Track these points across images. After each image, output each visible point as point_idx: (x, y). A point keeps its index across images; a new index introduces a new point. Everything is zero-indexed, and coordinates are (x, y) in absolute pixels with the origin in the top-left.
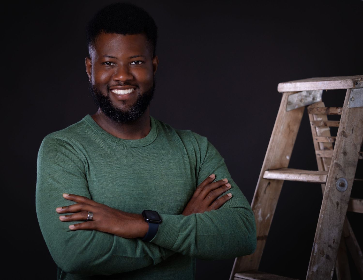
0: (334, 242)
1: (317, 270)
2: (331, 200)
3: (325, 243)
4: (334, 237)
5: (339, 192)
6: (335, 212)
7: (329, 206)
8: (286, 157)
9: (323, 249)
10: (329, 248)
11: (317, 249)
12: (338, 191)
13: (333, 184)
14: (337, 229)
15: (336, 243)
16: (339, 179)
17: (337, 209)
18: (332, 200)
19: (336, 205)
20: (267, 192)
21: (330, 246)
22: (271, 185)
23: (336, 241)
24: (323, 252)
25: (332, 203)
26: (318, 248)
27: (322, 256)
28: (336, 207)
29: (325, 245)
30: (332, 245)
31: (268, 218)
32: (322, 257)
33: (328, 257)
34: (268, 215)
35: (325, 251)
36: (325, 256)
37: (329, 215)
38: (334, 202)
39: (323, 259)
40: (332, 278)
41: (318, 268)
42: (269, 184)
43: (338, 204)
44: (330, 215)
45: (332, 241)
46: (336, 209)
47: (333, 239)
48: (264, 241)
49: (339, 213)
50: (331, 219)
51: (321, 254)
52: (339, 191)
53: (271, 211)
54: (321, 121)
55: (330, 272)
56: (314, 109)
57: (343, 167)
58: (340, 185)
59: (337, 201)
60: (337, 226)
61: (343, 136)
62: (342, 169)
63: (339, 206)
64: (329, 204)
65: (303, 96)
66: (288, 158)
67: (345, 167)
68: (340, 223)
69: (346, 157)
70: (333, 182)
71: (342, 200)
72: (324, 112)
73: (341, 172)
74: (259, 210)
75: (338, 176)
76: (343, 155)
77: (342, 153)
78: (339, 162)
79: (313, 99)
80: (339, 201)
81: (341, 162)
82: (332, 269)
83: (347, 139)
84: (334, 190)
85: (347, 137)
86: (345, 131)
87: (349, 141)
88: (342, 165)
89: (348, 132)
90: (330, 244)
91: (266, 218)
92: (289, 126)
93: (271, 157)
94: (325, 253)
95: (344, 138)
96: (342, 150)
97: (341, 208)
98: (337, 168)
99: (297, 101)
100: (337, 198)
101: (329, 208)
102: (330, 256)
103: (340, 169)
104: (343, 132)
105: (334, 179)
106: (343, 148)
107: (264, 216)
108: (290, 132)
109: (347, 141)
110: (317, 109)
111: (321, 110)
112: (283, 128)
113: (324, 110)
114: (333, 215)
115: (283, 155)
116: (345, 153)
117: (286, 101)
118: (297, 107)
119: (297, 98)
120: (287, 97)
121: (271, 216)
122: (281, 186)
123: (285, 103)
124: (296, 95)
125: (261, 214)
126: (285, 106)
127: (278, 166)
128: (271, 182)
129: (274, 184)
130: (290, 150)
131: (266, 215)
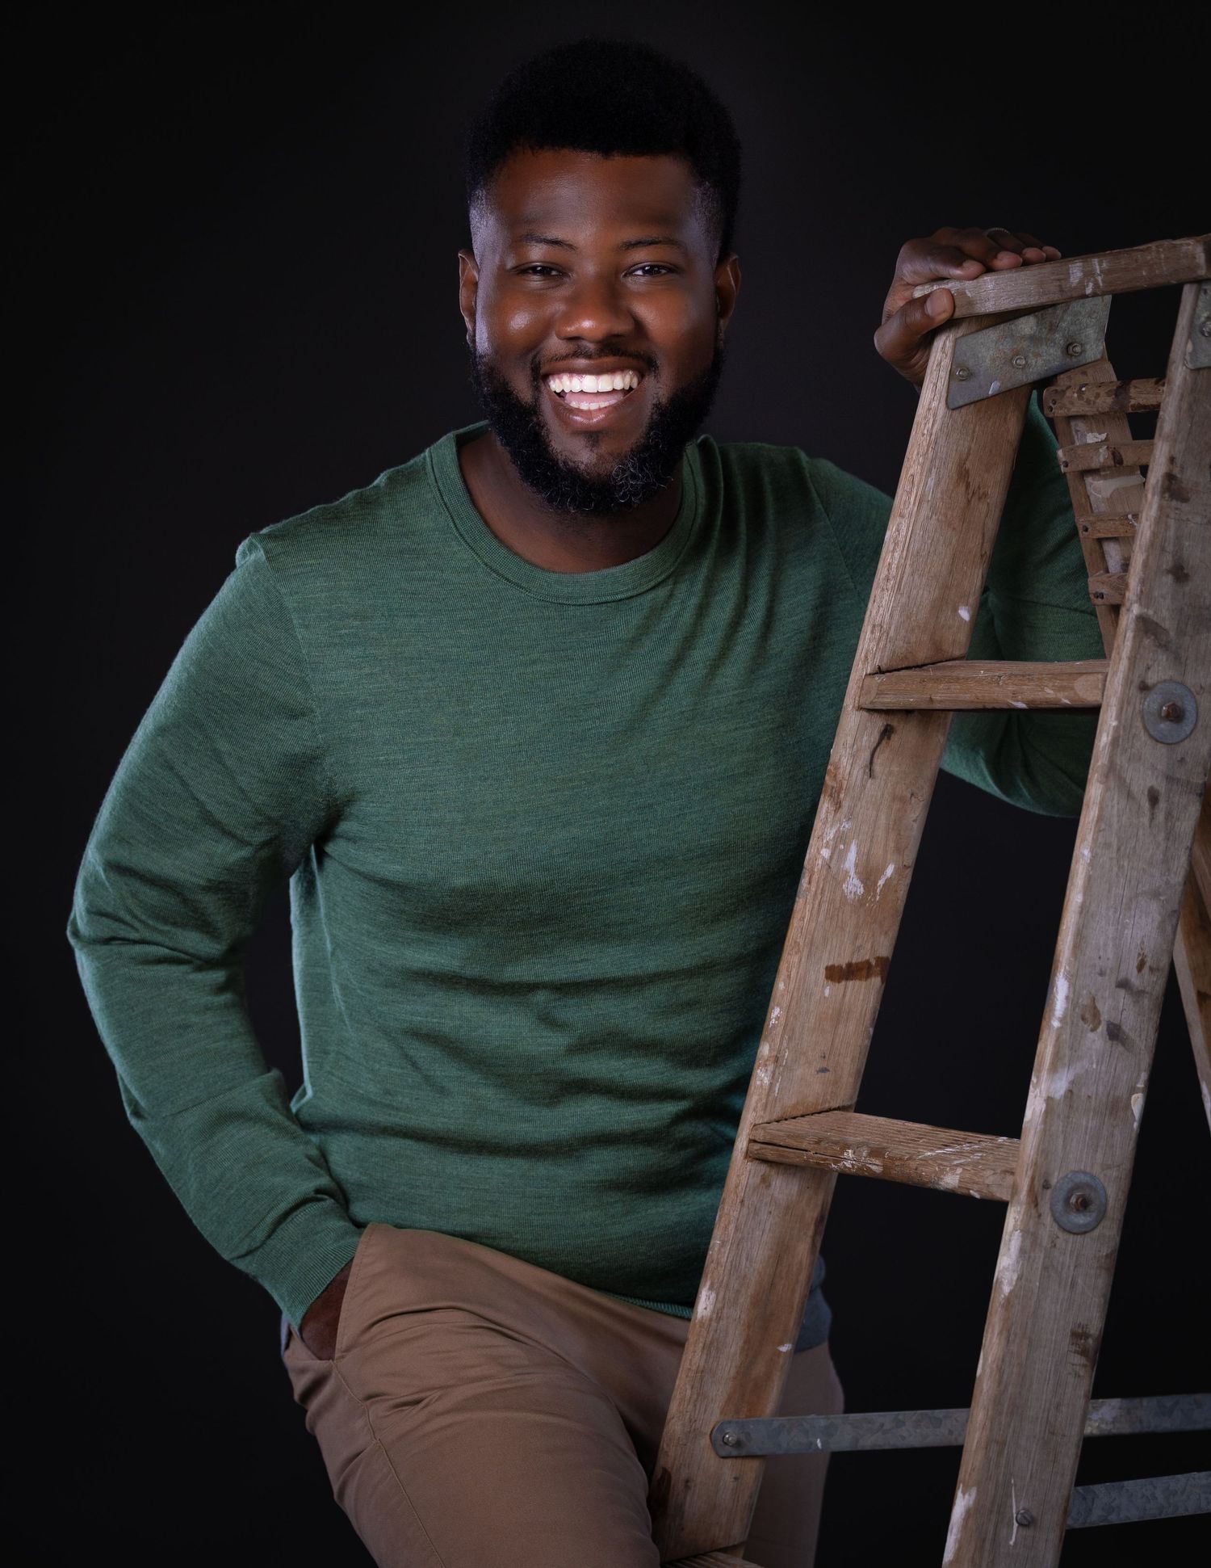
0: (1140, 967)
1: (1070, 1092)
2: (1125, 781)
3: (1102, 974)
4: (1143, 942)
5: (1160, 745)
6: (1141, 833)
7: (1112, 807)
8: (955, 610)
9: (1094, 1000)
10: (1122, 992)
11: (1067, 998)
12: (1154, 742)
13: (1130, 709)
14: (1154, 907)
15: (1151, 969)
16: (1155, 685)
17: (1152, 818)
18: (1128, 781)
19: (1146, 805)
20: (877, 768)
21: (1124, 984)
22: (895, 738)
23: (1149, 962)
24: (1096, 1014)
25: (1130, 795)
26: (1071, 996)
27: (1093, 1030)
28: (1147, 813)
29: (1100, 978)
30: (1135, 980)
31: (889, 880)
32: (1091, 1035)
33: (1115, 1033)
34: (890, 871)
35: (1105, 1009)
36: (1102, 1028)
37: (1115, 847)
38: (1135, 789)
39: (1096, 1041)
40: (1136, 1125)
41: (1072, 1082)
42: (887, 732)
43: (1154, 798)
44: (1119, 849)
45: (1134, 963)
46: (1145, 820)
47: (1139, 954)
48: (876, 982)
49: (1161, 837)
50: (1126, 864)
51: (1083, 1019)
52: (1157, 741)
53: (899, 850)
54: (1098, 445)
55: (1129, 1099)
56: (1068, 394)
57: (1172, 634)
58: (1163, 714)
59: (1150, 785)
60: (1155, 895)
61: (1167, 495)
62: (1169, 642)
63: (1162, 805)
64: (1115, 801)
65: (1023, 337)
66: (965, 614)
67: (1181, 633)
68: (1167, 882)
69: (1187, 589)
70: (1129, 703)
71: (1170, 779)
72: (1105, 402)
73: (1163, 658)
74: (847, 850)
75: (1150, 673)
76: (1169, 579)
77: (1169, 572)
78: (1155, 612)
79: (1068, 349)
80: (1161, 787)
81: (1164, 615)
82: (1136, 1083)
83: (1185, 507)
84: (1133, 737)
85: (1185, 500)
86: (1176, 471)
87: (1198, 519)
88: (1169, 625)
89: (1189, 477)
90: (1122, 975)
91: (881, 882)
92: (963, 474)
93: (891, 616)
94: (1104, 1017)
95: (1174, 503)
96: (1168, 561)
97: (1169, 815)
98: (1146, 642)
99: (993, 360)
100: (1150, 773)
101: (1115, 819)
102: (1126, 1028)
103: (1160, 646)
104: (1170, 477)
105: (1134, 690)
106: (1170, 548)
107: (868, 875)
108: (969, 502)
109: (1188, 520)
110: (1080, 392)
111: (1098, 396)
112: (937, 484)
113: (1108, 394)
114: (1135, 847)
115: (943, 603)
116: (1180, 573)
117: (946, 363)
118: (994, 388)
119: (996, 349)
120: (949, 345)
121: (900, 873)
122: (939, 738)
123: (944, 374)
124: (991, 334)
125: (857, 865)
126: (942, 384)
127: (923, 654)
128: (894, 722)
129: (906, 735)
130: (973, 581)
131: (880, 871)
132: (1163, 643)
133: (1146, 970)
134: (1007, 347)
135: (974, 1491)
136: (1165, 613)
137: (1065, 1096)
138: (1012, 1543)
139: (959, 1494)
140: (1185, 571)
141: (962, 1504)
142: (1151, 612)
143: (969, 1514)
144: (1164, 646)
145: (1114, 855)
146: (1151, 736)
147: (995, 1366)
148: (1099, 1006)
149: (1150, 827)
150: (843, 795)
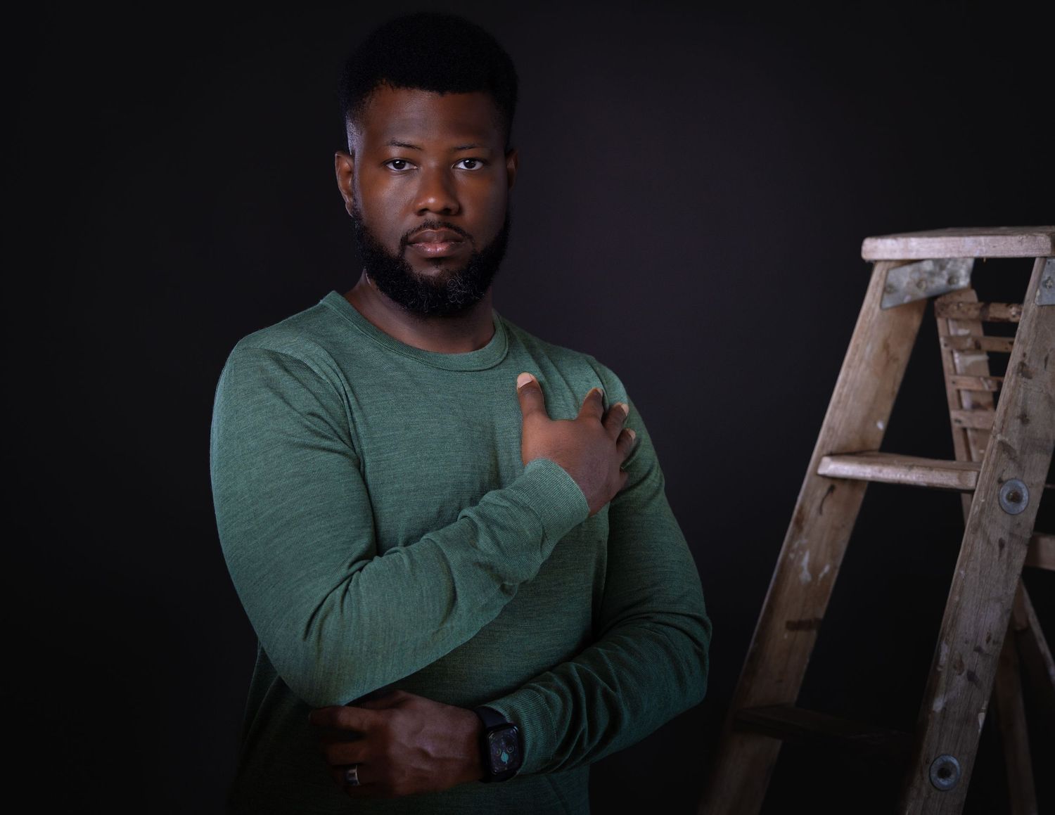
0: (988, 641)
1: (944, 709)
2: (986, 534)
3: (966, 642)
4: (990, 626)
5: (1007, 515)
6: (993, 563)
7: (979, 547)
8: (875, 423)
9: (961, 657)
10: (977, 654)
11: (947, 655)
12: (1004, 513)
13: (992, 493)
14: (998, 606)
15: (994, 642)
16: (1007, 481)
17: (1000, 556)
18: (988, 533)
19: (997, 548)
20: (825, 510)
21: (978, 650)
22: (835, 493)
23: (993, 638)
24: (962, 665)
25: (989, 542)
26: (949, 654)
27: (960, 674)
28: (998, 553)
29: (965, 645)
30: (984, 647)
31: (825, 575)
32: (958, 677)
33: (971, 677)
34: (827, 569)
35: (967, 662)
36: (964, 674)
37: (979, 571)
38: (992, 538)
39: (960, 681)
40: (980, 731)
41: (946, 704)
42: (832, 489)
43: (1002, 545)
44: (981, 572)
45: (985, 638)
46: (996, 557)
47: (988, 633)
48: (814, 633)
49: (1004, 567)
50: (984, 581)
51: (955, 667)
52: (1006, 512)
53: (834, 557)
54: (966, 337)
55: (977, 715)
56: (951, 306)
57: (1018, 453)
58: (1010, 497)
59: (999, 537)
60: (999, 600)
61: (1020, 374)
62: (1016, 457)
63: (1006, 549)
64: (980, 545)
65: (925, 272)
66: (881, 426)
67: (1023, 452)
68: (1006, 593)
69: (1028, 428)
70: (992, 490)
71: (1012, 535)
72: (974, 313)
73: (1012, 465)
74: (804, 554)
75: (1004, 475)
76: (1019, 421)
77: (1018, 417)
78: (1010, 440)
79: (950, 281)
80: (1006, 538)
81: (1014, 440)
82: (981, 706)
83: (1030, 382)
84: (993, 509)
85: (1030, 378)
86: (1026, 361)
87: (1037, 389)
88: (1016, 447)
89: (1033, 365)
90: (978, 644)
91: (821, 575)
92: (886, 347)
93: (840, 423)
94: (966, 667)
95: (1024, 379)
96: (1018, 411)
97: (1009, 554)
98: (1004, 456)
99: (908, 283)
100: (1000, 530)
101: (980, 555)
102: (978, 674)
103: (1011, 459)
104: (1022, 364)
105: (995, 482)
106: (1020, 404)
107: (814, 570)
108: (888, 362)
109: (1031, 389)
110: (958, 306)
111: (969, 309)
112: (871, 351)
113: (976, 309)
114: (989, 572)
115: (868, 419)
116: (1024, 419)
117: (882, 283)
118: (907, 299)
119: (910, 277)
120: (884, 273)
121: (832, 570)
122: (861, 496)
123: (880, 289)
124: (908, 269)
125: (809, 564)
126: (878, 294)
127: (855, 446)
128: (837, 484)
129: (843, 491)
130: (887, 407)
131: (822, 568)
132: (1013, 457)
133: (991, 641)
134: (916, 276)
136: (1015, 441)
137: (942, 711)
140: (1027, 418)
142: (1007, 439)
144: (1013, 459)
145: (978, 575)
146: (1003, 510)
148: (964, 661)
149: (999, 560)
150: (804, 523)
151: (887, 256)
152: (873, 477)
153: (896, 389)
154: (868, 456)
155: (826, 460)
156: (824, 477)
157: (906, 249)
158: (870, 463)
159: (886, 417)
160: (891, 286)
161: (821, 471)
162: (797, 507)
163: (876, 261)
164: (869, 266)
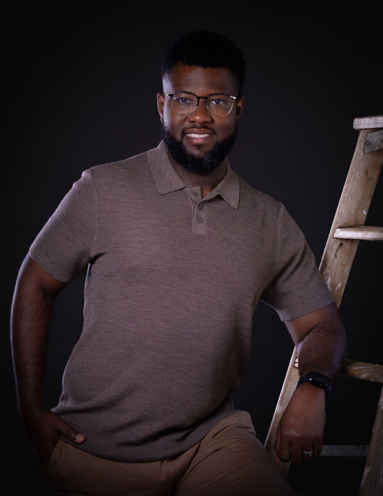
8: (362, 211)
20: (337, 255)
22: (343, 246)
31: (339, 288)
34: (339, 285)
42: (341, 245)
53: (342, 280)
66: (365, 213)
74: (328, 278)
91: (337, 289)
92: (367, 172)
93: (344, 212)
99: (377, 140)
107: (333, 285)
108: (368, 180)
112: (359, 175)
115: (359, 209)
117: (364, 140)
118: (376, 148)
119: (378, 137)
120: (365, 135)
121: (341, 286)
122: (355, 248)
123: (363, 143)
124: (377, 133)
125: (330, 283)
126: (362, 146)
127: (352, 223)
128: (343, 242)
129: (346, 246)
130: (368, 204)
131: (337, 285)
134: (381, 137)
135: (371, 467)
138: (380, 483)
139: (366, 468)
141: (367, 471)
143: (369, 473)
147: (378, 431)
150: (327, 262)
151: (366, 127)
152: (362, 237)
153: (372, 194)
154: (359, 228)
155: (338, 230)
156: (337, 238)
157: (376, 123)
158: (360, 231)
159: (367, 208)
160: (368, 142)
161: (335, 236)
162: (324, 254)
163: (360, 129)
164: (357, 132)
